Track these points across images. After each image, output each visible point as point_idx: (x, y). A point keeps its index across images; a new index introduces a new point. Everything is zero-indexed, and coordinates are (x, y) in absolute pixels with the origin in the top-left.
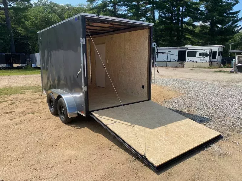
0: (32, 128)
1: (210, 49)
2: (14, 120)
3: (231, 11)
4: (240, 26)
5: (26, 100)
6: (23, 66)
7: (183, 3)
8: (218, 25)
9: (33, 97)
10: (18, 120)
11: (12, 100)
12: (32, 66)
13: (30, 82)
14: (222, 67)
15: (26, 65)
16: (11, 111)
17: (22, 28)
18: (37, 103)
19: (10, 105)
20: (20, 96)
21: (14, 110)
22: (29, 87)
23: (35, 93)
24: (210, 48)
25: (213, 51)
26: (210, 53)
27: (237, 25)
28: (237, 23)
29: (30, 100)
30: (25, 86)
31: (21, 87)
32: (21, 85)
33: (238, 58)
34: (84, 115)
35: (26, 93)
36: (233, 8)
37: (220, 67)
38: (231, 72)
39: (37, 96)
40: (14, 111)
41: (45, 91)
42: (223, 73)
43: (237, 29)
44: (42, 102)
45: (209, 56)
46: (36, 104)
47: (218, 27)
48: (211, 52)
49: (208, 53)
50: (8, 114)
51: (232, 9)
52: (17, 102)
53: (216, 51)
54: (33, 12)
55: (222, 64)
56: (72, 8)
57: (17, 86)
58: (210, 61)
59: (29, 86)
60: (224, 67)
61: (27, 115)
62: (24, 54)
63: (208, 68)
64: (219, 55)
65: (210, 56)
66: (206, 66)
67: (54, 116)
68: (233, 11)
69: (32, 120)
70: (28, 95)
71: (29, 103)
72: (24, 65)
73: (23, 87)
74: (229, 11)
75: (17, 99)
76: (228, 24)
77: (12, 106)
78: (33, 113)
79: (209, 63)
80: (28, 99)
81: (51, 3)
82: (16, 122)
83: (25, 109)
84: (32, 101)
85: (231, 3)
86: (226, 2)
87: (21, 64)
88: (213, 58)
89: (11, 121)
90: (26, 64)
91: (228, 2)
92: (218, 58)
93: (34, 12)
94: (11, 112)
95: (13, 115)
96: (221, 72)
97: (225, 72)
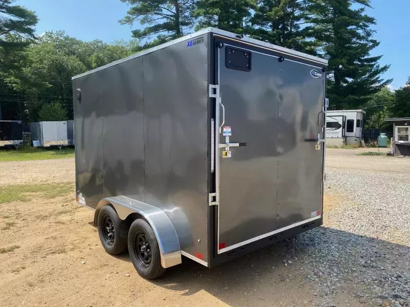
0: (74, 297)
1: (343, 116)
2: (23, 272)
3: (366, 57)
4: (382, 80)
5: (38, 217)
6: (17, 145)
7: (292, 43)
8: (347, 78)
9: (50, 208)
10: (32, 271)
11: (7, 217)
12: (32, 145)
13: (34, 175)
14: (364, 146)
15: (21, 143)
16: (11, 245)
17: (16, 77)
18: (63, 223)
19: (5, 229)
20: (23, 207)
21: (17, 244)
22: (36, 186)
23: (52, 200)
24: (342, 114)
25: (347, 119)
26: (344, 123)
27: (379, 78)
28: (377, 76)
29: (46, 216)
30: (25, 183)
31: (18, 185)
32: (19, 182)
33: (399, 132)
34: (205, 264)
35: (34, 200)
36: (370, 52)
37: (361, 146)
38: (389, 154)
39: (59, 207)
40: (18, 247)
41: (83, 199)
42: (375, 157)
43: (377, 84)
44: (73, 221)
45: (341, 128)
46: (62, 226)
47: (346, 82)
48: (344, 120)
49: (341, 123)
50: (5, 255)
51: (368, 53)
52: (20, 223)
53: (353, 120)
54: (36, 52)
55: (363, 142)
56: (103, 48)
57: (11, 184)
58: (344, 137)
59: (35, 183)
60: (368, 147)
61: (51, 256)
62: (20, 122)
63: (342, 147)
64: (358, 126)
65: (344, 127)
66: (337, 145)
67: (114, 259)
68: (369, 57)
69: (66, 270)
70: (38, 205)
71: (45, 224)
72: (17, 142)
73: (23, 187)
74: (364, 56)
75: (18, 215)
76: (364, 77)
77: (11, 232)
78: (63, 251)
79: (342, 140)
80: (41, 213)
81: (67, 38)
82: (30, 279)
83: (41, 239)
84: (52, 220)
85: (366, 45)
86: (358, 43)
87: (13, 140)
88: (347, 131)
89: (17, 276)
90: (22, 141)
91: (360, 44)
92: (357, 131)
93: (38, 53)
94: (11, 250)
95: (17, 256)
96: (371, 154)
97: (378, 154)
